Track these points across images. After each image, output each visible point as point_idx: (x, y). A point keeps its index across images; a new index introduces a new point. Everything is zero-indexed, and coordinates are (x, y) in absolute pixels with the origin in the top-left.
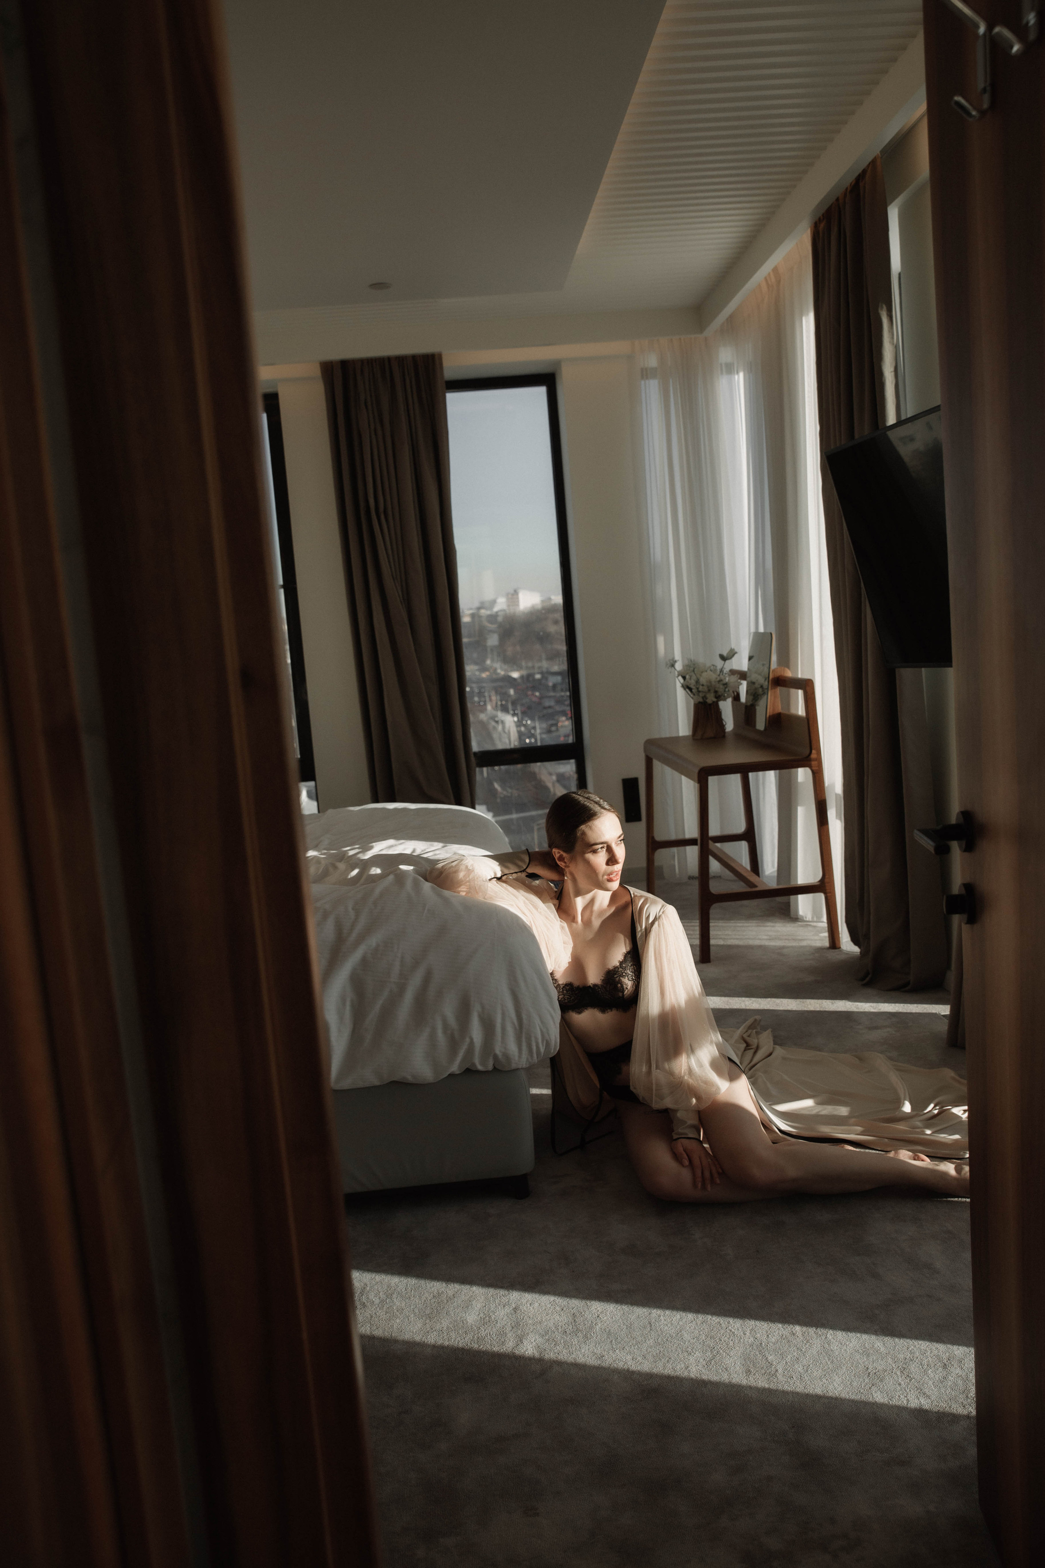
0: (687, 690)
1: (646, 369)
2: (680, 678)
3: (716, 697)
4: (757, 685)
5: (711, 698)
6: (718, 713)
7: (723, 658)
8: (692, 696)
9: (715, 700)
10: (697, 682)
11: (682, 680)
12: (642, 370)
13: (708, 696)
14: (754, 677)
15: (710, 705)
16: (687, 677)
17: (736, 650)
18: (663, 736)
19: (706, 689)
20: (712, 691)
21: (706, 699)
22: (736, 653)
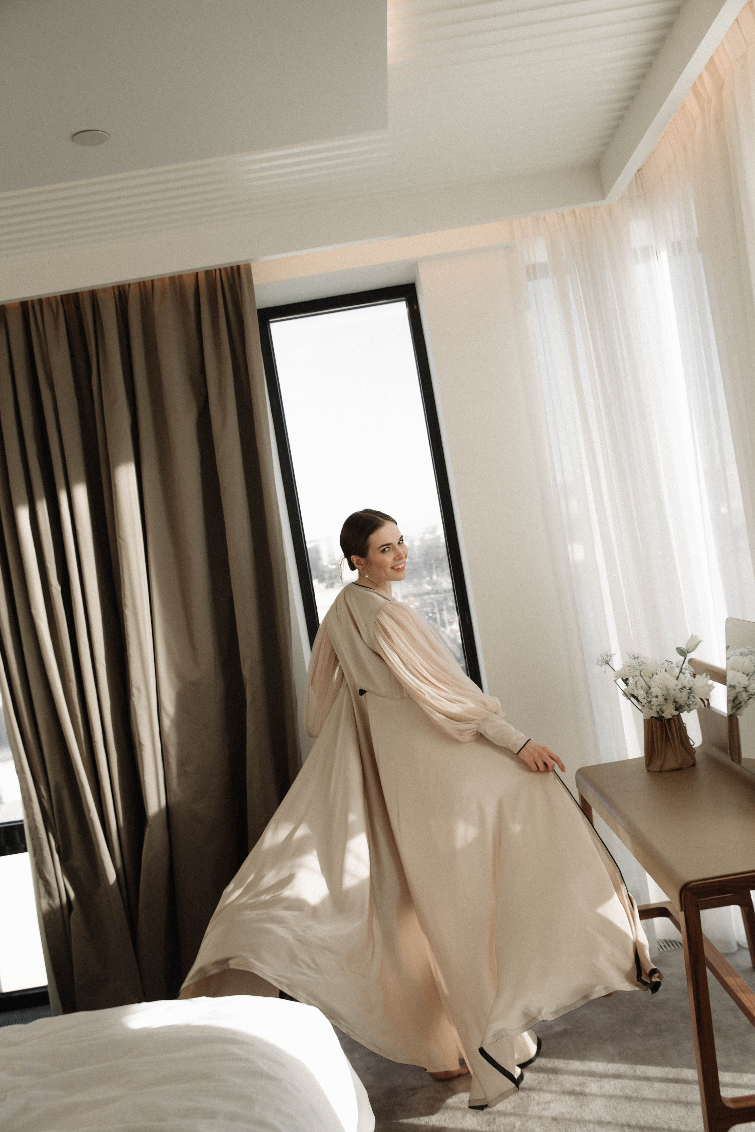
0: (632, 699)
1: (534, 266)
2: (620, 682)
3: (677, 709)
4: (738, 690)
5: (669, 712)
6: (682, 729)
7: (683, 652)
8: (640, 707)
9: (676, 713)
10: (648, 690)
11: (623, 685)
12: (527, 267)
13: (664, 708)
14: (734, 677)
15: (669, 720)
16: (631, 681)
17: (700, 638)
18: (603, 762)
19: (661, 699)
20: (670, 701)
21: (663, 712)
22: (701, 641)
